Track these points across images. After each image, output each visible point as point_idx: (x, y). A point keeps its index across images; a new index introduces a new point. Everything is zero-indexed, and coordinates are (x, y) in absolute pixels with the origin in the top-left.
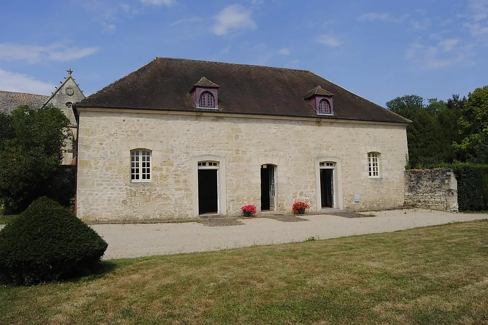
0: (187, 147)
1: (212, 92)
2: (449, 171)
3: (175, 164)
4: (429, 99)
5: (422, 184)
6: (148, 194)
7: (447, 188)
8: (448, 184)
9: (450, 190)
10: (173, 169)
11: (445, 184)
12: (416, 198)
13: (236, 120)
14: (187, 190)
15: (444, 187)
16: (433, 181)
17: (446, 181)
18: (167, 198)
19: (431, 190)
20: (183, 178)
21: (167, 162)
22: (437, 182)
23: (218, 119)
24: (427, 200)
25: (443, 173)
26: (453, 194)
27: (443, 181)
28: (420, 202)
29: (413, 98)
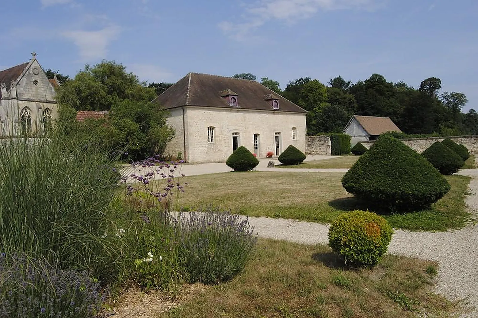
0: (228, 126)
1: (235, 98)
2: (328, 137)
3: (224, 134)
4: (262, 78)
5: (315, 143)
6: (215, 149)
7: (327, 145)
8: (327, 143)
9: (328, 146)
10: (223, 136)
11: (326, 143)
12: (312, 150)
13: (244, 112)
14: (229, 147)
15: (325, 144)
16: (320, 142)
17: (327, 142)
18: (222, 151)
19: (319, 146)
20: (227, 141)
21: (221, 133)
22: (322, 142)
23: (238, 111)
24: (317, 150)
25: (325, 137)
26: (330, 147)
27: (325, 141)
28: (313, 152)
29: (249, 76)
